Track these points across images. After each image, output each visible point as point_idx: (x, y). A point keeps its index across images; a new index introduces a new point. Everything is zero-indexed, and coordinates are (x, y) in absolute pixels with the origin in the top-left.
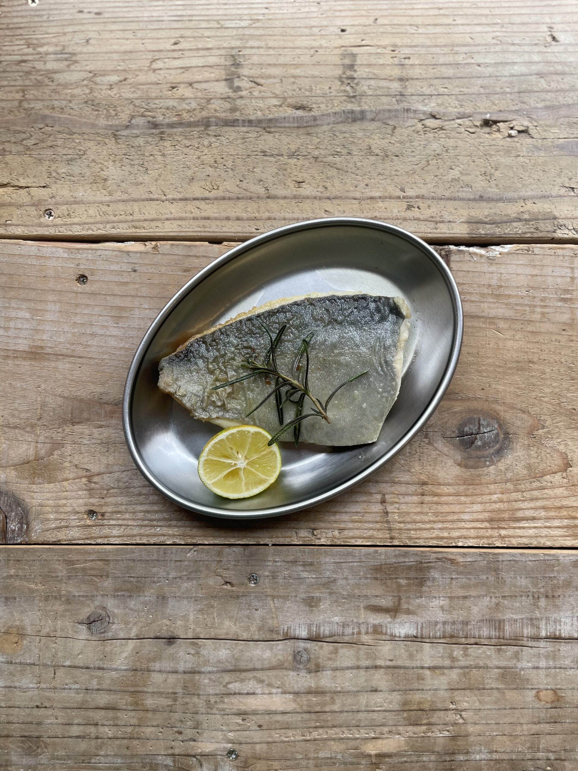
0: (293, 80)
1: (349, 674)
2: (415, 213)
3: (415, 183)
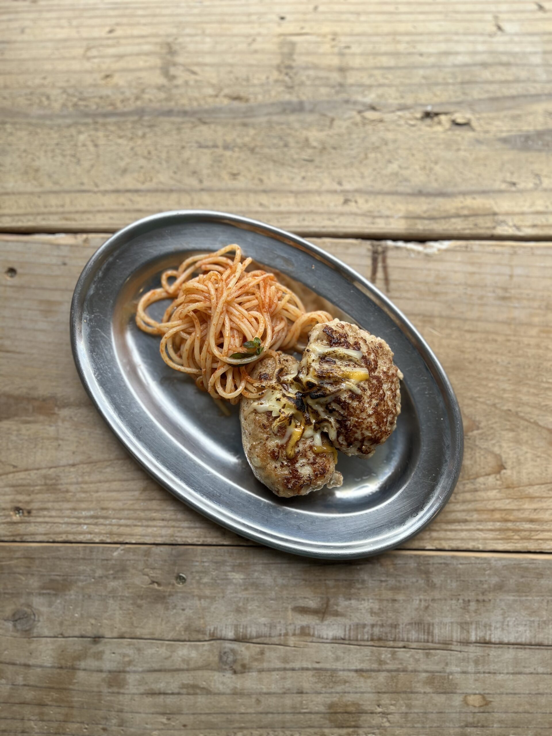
0: (229, 69)
1: (275, 675)
2: (352, 207)
3: (353, 176)
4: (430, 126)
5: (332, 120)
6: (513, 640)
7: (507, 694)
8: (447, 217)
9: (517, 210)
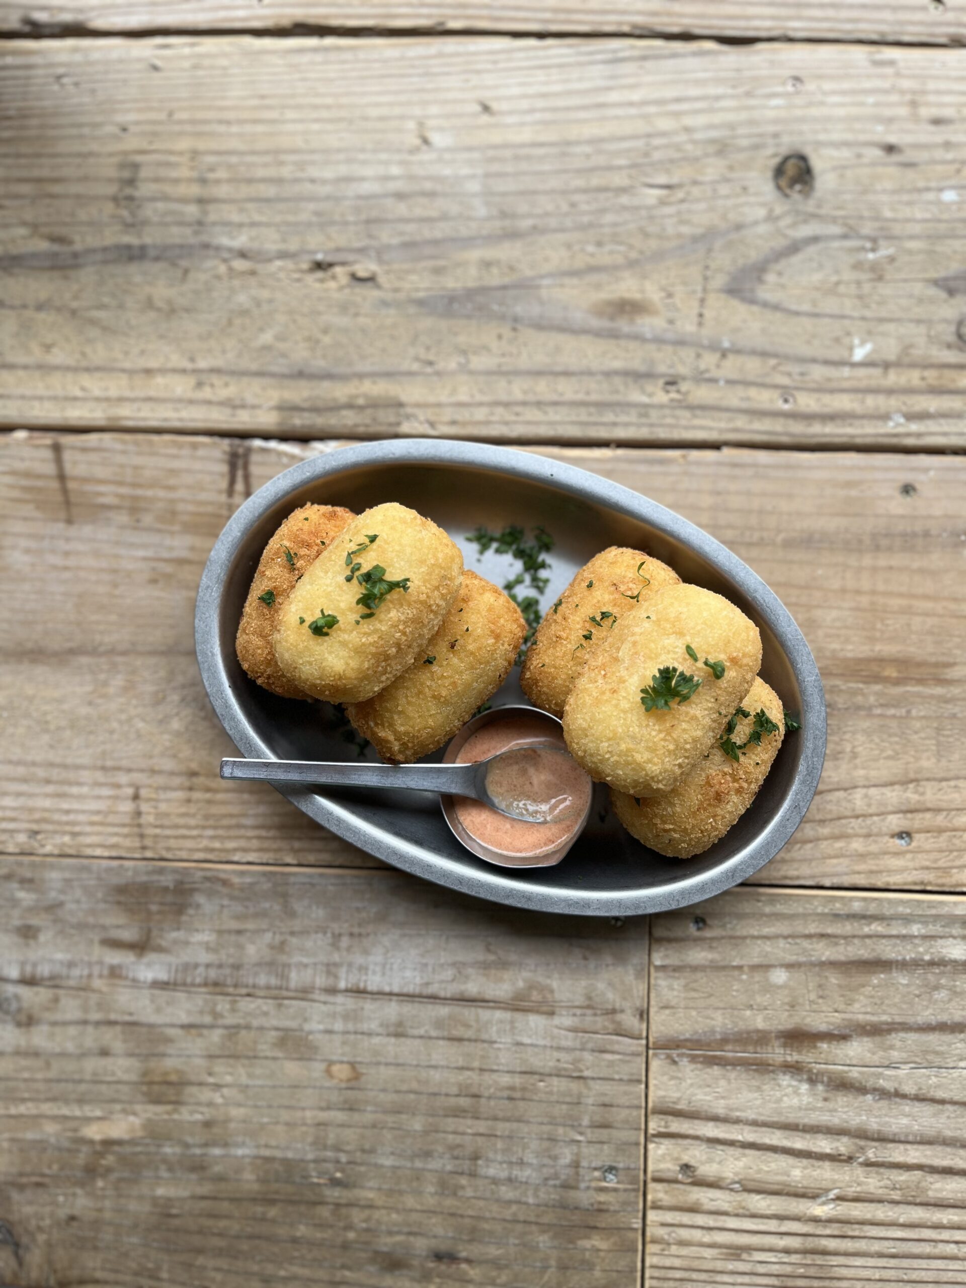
0: (49, 200)
2: (206, 393)
3: (210, 351)
4: (322, 281)
5: (186, 272)
6: (396, 989)
7: (387, 1064)
8: (335, 408)
9: (432, 399)
